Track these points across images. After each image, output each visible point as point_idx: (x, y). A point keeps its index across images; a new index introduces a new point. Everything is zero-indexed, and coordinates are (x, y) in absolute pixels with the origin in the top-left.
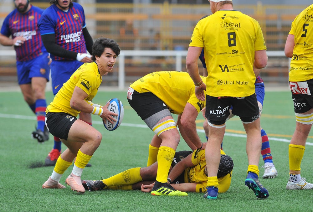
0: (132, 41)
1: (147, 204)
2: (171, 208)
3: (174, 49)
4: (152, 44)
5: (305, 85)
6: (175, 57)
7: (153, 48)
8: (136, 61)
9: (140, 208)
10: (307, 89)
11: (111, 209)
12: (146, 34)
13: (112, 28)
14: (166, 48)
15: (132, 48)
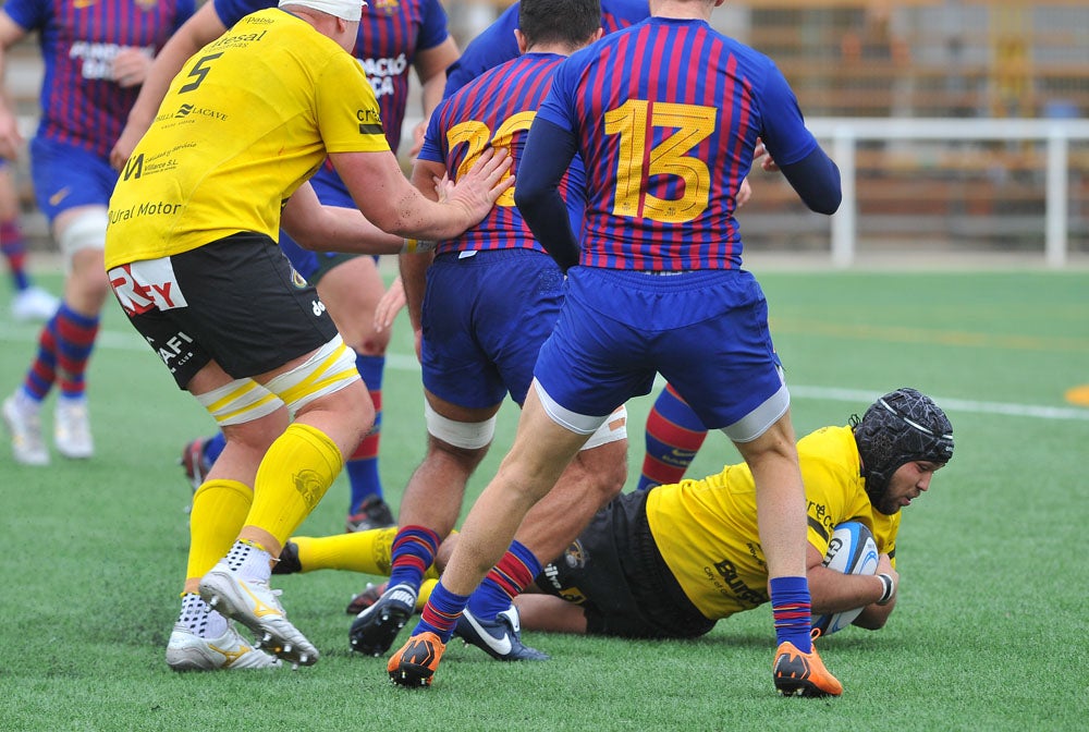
0: (886, 84)
1: (936, 692)
2: (1027, 709)
3: (1037, 112)
4: (955, 95)
5: (165, 273)
6: (1041, 143)
7: (963, 112)
8: (898, 158)
9: (908, 707)
10: (169, 284)
11: (802, 712)
12: (935, 57)
13: (810, 35)
14: (1011, 110)
15: (882, 112)
